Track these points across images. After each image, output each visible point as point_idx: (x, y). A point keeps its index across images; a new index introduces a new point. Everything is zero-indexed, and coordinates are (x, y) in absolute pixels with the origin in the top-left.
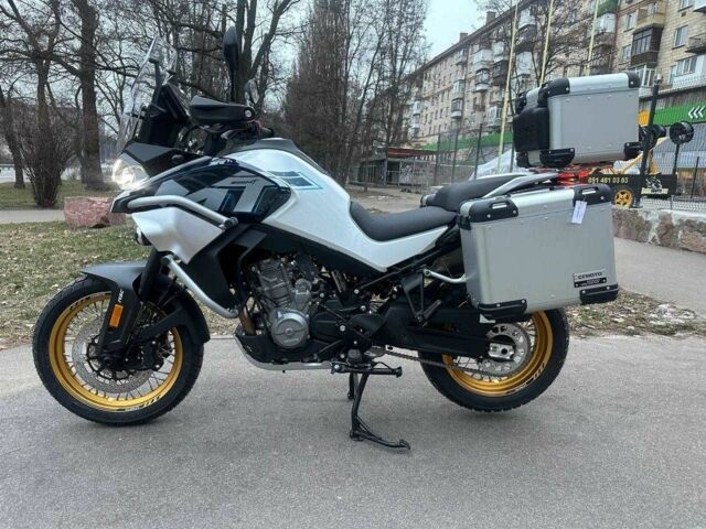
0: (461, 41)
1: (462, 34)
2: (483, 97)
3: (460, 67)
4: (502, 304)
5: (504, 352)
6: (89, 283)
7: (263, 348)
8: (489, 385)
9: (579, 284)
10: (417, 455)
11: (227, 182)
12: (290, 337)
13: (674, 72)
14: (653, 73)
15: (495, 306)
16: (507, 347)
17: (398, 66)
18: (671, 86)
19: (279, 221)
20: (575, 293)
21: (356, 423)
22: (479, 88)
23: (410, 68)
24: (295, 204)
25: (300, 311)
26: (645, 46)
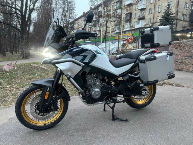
0: (84, 14)
1: (84, 12)
2: (91, 29)
3: (84, 21)
4: (154, 81)
5: (146, 93)
6: (35, 87)
7: (89, 99)
8: (141, 102)
9: (168, 75)
10: (131, 122)
11: (83, 54)
12: (97, 96)
13: (135, 24)
14: (130, 24)
15: (152, 82)
16: (146, 92)
17: (68, 20)
18: (135, 27)
19: (94, 64)
20: (167, 77)
21: (113, 116)
22: (89, 27)
23: (71, 20)
24: (98, 59)
25: (98, 88)
26: (128, 18)
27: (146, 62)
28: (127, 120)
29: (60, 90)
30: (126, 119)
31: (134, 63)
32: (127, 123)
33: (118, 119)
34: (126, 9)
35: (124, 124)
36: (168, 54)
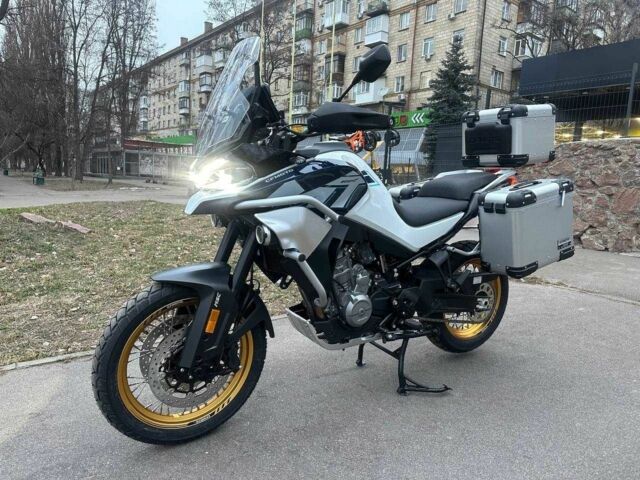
0: (182, 45)
2: (208, 98)
3: (184, 68)
4: (528, 266)
5: (486, 303)
9: (560, 247)
12: (362, 316)
13: (356, 90)
15: (524, 268)
16: (487, 300)
22: (204, 89)
24: (369, 197)
27: (508, 210)
28: (444, 390)
29: (249, 300)
30: (440, 386)
31: (462, 214)
32: (445, 399)
33: (418, 386)
34: (326, 41)
35: (439, 400)
36: (562, 189)
